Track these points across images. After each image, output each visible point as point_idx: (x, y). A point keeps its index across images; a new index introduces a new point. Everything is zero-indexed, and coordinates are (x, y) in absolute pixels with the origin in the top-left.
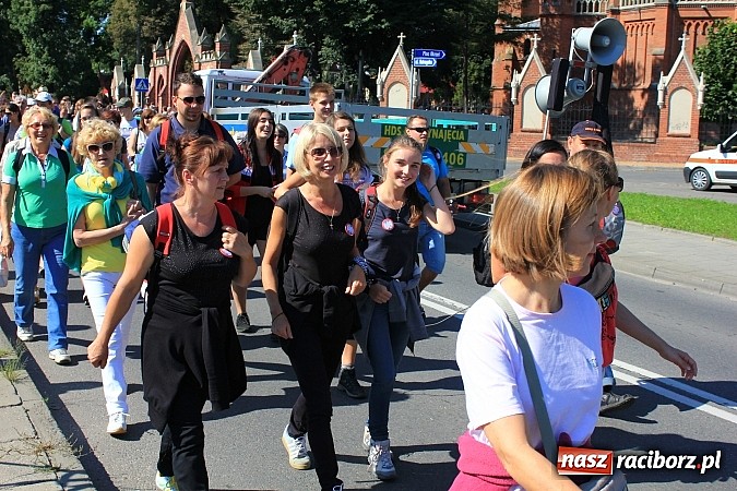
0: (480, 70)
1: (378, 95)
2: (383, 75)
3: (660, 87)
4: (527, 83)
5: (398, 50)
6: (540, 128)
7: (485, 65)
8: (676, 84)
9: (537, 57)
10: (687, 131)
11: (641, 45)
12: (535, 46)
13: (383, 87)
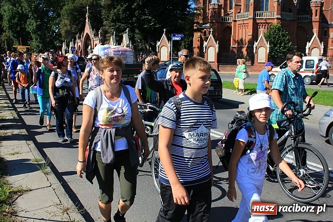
0: (188, 41)
1: (157, 51)
2: (158, 43)
3: (255, 46)
4: (209, 45)
5: (164, 35)
6: (214, 61)
7: (190, 40)
8: (260, 45)
9: (212, 36)
10: (264, 62)
11: (244, 32)
12: (211, 33)
13: (159, 47)
